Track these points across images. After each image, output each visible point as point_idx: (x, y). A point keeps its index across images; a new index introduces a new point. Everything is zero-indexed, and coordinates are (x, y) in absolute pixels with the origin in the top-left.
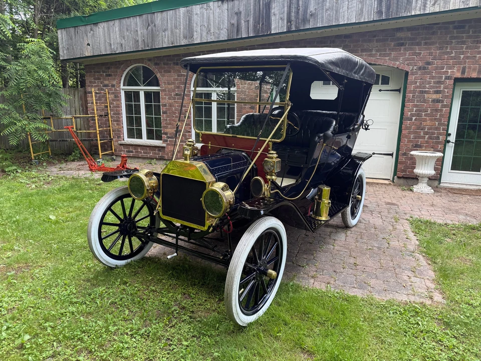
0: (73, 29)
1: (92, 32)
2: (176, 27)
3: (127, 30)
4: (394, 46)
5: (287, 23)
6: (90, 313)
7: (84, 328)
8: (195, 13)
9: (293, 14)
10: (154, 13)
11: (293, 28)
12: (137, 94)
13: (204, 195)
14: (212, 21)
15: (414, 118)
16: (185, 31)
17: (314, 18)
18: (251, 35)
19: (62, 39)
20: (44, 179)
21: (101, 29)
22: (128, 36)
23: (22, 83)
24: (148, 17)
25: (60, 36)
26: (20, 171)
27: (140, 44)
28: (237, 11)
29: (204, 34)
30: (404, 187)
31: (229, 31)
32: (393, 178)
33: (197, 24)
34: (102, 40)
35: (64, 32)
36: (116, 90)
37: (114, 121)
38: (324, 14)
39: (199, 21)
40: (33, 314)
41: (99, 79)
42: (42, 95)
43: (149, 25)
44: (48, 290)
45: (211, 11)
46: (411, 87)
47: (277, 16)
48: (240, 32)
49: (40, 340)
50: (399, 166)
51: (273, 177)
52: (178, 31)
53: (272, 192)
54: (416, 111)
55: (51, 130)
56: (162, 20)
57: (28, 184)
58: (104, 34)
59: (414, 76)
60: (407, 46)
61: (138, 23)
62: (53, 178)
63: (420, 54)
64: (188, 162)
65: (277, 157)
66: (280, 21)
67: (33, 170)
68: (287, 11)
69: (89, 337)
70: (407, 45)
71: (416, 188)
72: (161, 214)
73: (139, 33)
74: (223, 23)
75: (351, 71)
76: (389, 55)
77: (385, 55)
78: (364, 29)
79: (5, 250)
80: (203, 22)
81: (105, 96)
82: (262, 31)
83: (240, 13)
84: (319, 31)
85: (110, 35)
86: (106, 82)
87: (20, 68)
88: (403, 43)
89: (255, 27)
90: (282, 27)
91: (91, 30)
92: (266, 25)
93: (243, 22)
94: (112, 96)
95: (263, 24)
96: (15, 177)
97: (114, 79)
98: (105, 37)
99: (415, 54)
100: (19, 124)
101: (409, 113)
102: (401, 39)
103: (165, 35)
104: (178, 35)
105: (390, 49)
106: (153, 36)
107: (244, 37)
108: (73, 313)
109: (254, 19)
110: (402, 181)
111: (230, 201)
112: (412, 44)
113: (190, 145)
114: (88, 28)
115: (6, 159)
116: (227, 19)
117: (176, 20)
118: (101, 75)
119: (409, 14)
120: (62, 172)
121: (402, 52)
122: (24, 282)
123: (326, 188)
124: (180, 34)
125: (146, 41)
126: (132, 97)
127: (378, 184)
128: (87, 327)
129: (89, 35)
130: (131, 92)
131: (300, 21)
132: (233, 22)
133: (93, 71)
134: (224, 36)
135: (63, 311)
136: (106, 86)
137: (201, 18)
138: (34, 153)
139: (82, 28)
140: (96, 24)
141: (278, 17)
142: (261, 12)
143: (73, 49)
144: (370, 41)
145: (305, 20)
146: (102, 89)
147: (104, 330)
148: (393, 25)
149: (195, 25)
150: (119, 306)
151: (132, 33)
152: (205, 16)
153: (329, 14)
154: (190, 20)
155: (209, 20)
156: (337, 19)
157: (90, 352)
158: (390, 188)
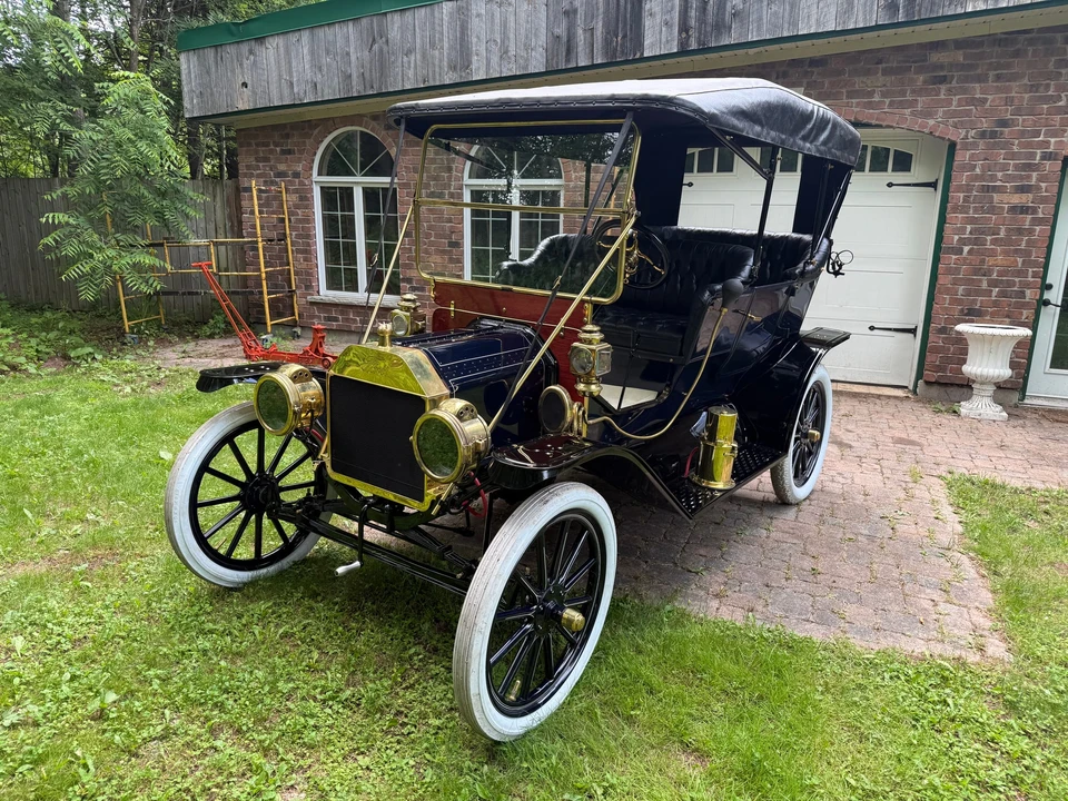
0: (213, 50)
1: (252, 57)
2: (433, 46)
3: (328, 53)
4: (925, 82)
5: (680, 33)
6: (239, 654)
7: (227, 684)
8: (474, 12)
9: (693, 13)
10: (385, 14)
11: (694, 45)
12: (347, 193)
13: (417, 429)
14: (512, 30)
15: (966, 249)
16: (453, 53)
17: (741, 21)
18: (599, 61)
19: (190, 72)
20: (150, 376)
21: (271, 52)
22: (329, 66)
23: (104, 168)
24: (372, 23)
25: (184, 67)
26: (99, 357)
27: (354, 83)
28: (567, 7)
29: (495, 59)
30: (939, 406)
31: (550, 53)
32: (916, 386)
33: (478, 37)
34: (275, 74)
35: (194, 58)
36: (302, 183)
37: (298, 251)
38: (765, 13)
39: (483, 32)
40: (123, 651)
41: (266, 160)
42: (146, 194)
43: (374, 40)
44: (154, 604)
45: (511, 9)
46: (961, 178)
47: (658, 18)
48: (573, 55)
49: (137, 703)
50: (930, 358)
51: (593, 387)
52: (437, 52)
53: (591, 422)
54: (971, 233)
55: (165, 270)
56: (403, 29)
57: (117, 385)
58: (278, 62)
59: (968, 153)
60: (954, 84)
61: (352, 37)
62: (167, 373)
63: (984, 101)
64: (387, 349)
65: (602, 341)
66: (664, 29)
67: (128, 356)
68: (680, 5)
69: (235, 701)
70: (954, 82)
71: (965, 408)
72: (329, 470)
73: (353, 58)
74: (536, 35)
75: (794, 132)
76: (913, 104)
77: (902, 105)
78: (854, 44)
79: (68, 520)
80: (492, 31)
81: (278, 197)
82: (622, 52)
83: (575, 11)
84: (752, 51)
85: (290, 63)
86: (282, 167)
87: (100, 137)
88: (945, 76)
89: (607, 42)
90: (668, 41)
91: (251, 52)
92: (631, 39)
93: (580, 32)
94: (294, 198)
95: (624, 36)
96: (90, 369)
97: (299, 160)
98: (279, 67)
99: (972, 101)
100: (98, 256)
101: (956, 237)
102: (942, 67)
103: (409, 62)
104: (437, 63)
105: (913, 92)
106: (383, 64)
107: (583, 64)
108: (205, 652)
109: (606, 25)
110: (934, 391)
111: (477, 445)
112: (966, 79)
113: (408, 309)
114: (245, 48)
115: (72, 332)
116: (544, 25)
117: (434, 29)
118: (271, 152)
119: (960, 11)
120: (188, 360)
121: (943, 97)
122: (107, 586)
123: (726, 414)
124: (441, 61)
125: (367, 75)
126: (337, 200)
127: (879, 397)
128: (232, 682)
129: (246, 63)
130: (335, 188)
131: (709, 29)
132: (558, 31)
133: (253, 142)
134: (537, 64)
135: (184, 647)
136: (281, 175)
137: (489, 25)
138: (129, 320)
139: (232, 50)
140: (261, 40)
141: (658, 21)
142: (622, 8)
143: (212, 94)
144: (868, 73)
145: (720, 27)
146: (273, 183)
147: (267, 688)
148: (922, 34)
149: (474, 40)
150: (299, 642)
151: (339, 58)
152: (497, 21)
153: (775, 12)
154: (464, 29)
155: (505, 27)
156: (794, 24)
157: (239, 731)
158: (907, 406)
